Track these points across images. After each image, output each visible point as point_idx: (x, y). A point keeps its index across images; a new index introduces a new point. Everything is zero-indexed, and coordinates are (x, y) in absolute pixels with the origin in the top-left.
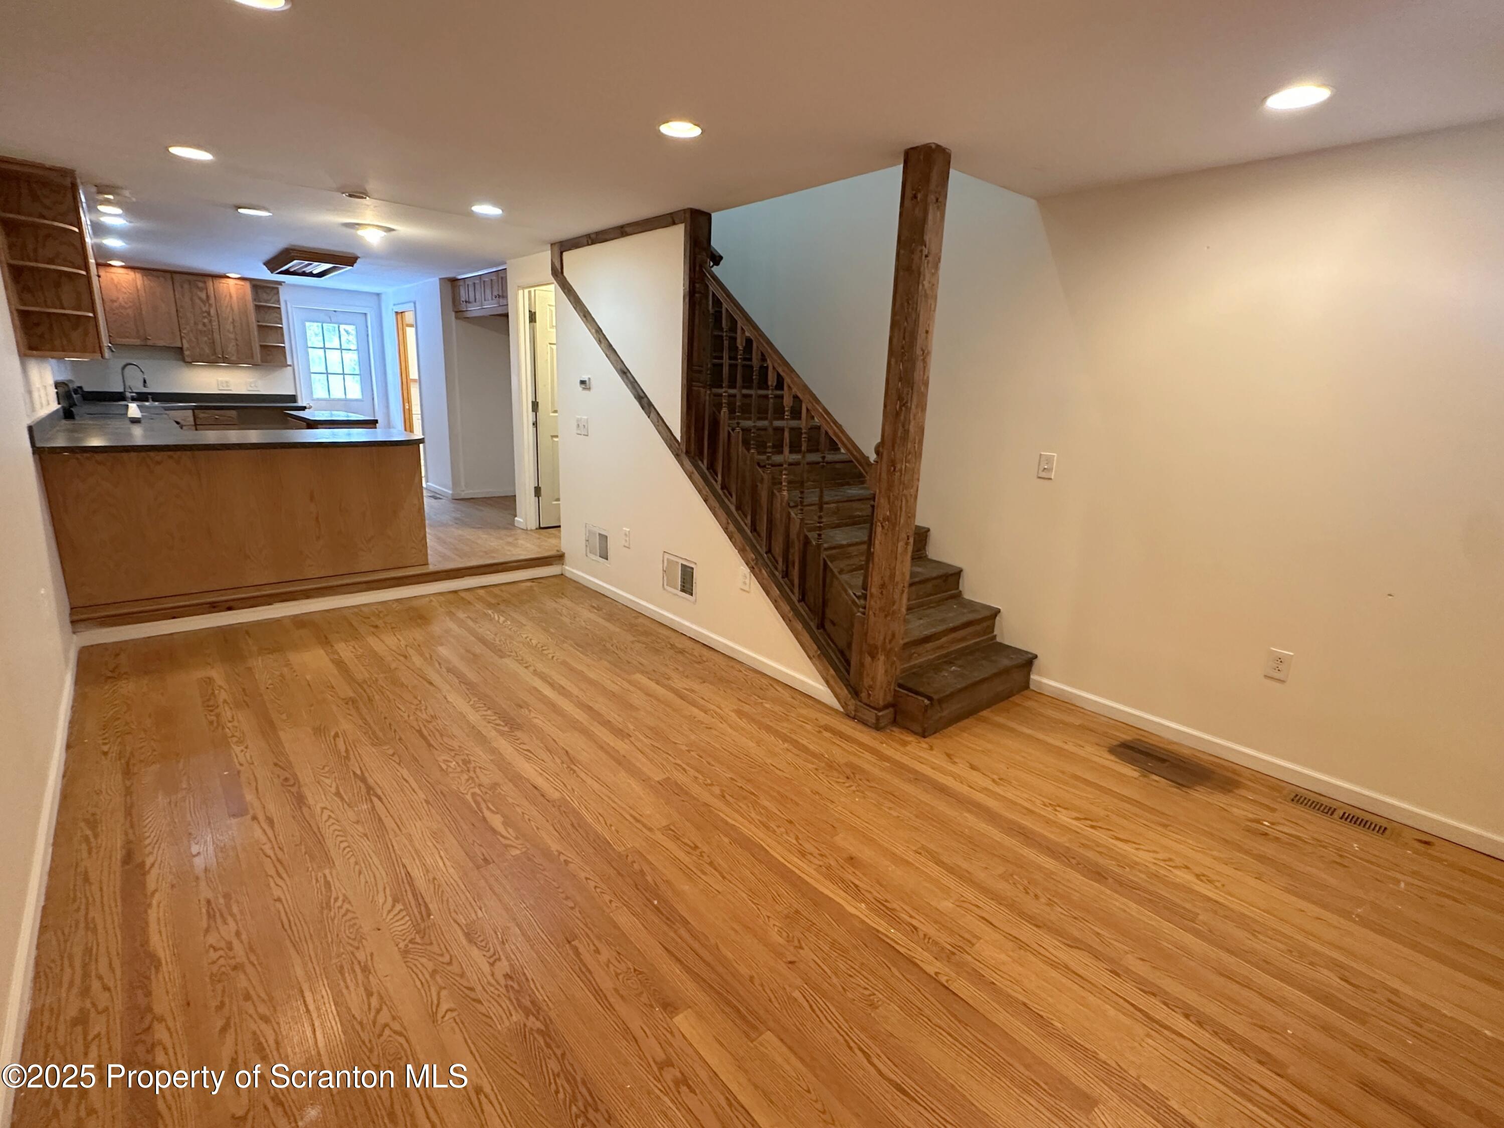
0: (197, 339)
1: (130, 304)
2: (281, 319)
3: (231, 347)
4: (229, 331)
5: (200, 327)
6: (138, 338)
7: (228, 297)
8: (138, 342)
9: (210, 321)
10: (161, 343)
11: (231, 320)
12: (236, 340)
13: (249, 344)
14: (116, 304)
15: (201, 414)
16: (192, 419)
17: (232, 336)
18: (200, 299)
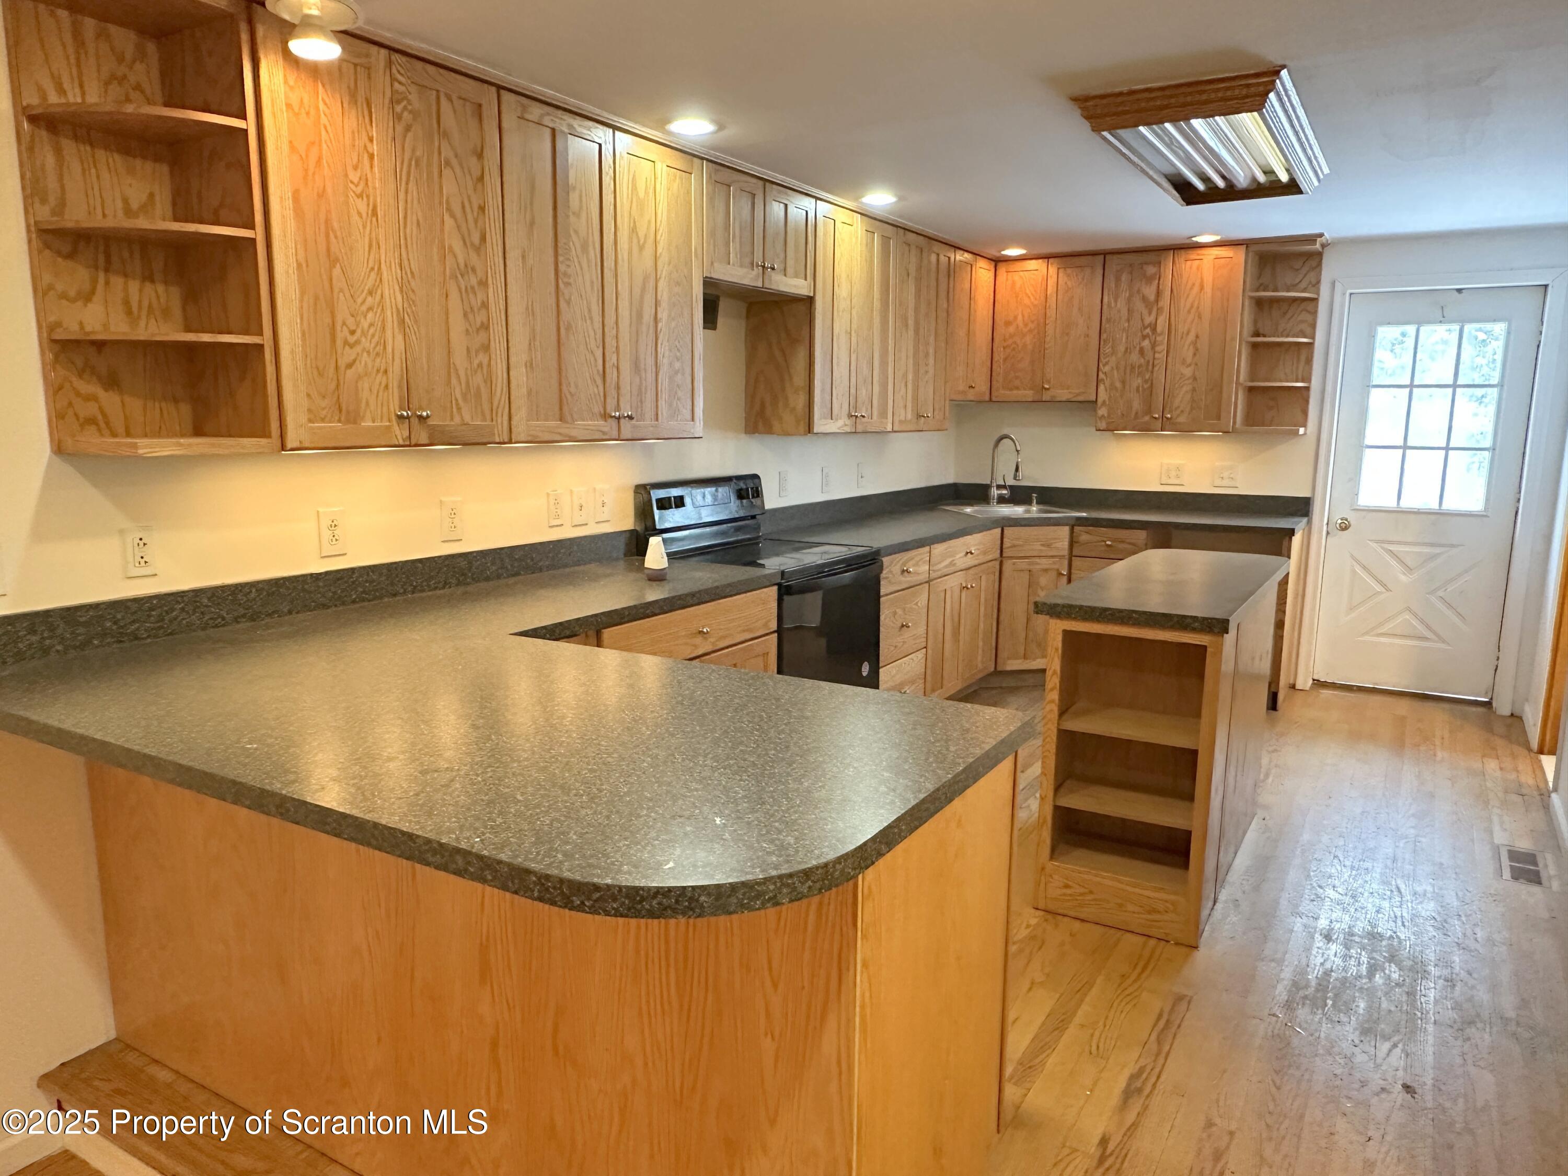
0: (1123, 382)
1: (1031, 326)
2: (1313, 326)
3: (1182, 398)
4: (1184, 362)
5: (1135, 357)
6: (1031, 389)
7: (1196, 289)
8: (1029, 395)
9: (1154, 345)
10: (1064, 395)
11: (1192, 337)
12: (1195, 379)
13: (1217, 388)
14: (1012, 329)
15: (1084, 535)
16: (1065, 544)
17: (1188, 372)
18: (1144, 299)
